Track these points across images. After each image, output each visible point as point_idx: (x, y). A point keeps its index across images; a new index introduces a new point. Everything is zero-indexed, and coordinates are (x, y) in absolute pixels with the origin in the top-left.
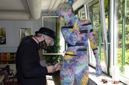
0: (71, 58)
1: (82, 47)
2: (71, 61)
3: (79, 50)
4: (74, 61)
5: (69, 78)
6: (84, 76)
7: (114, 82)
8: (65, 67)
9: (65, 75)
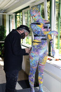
0: (38, 44)
1: (44, 37)
2: (38, 46)
3: (42, 39)
4: (39, 46)
5: (36, 58)
6: (45, 56)
7: (56, 59)
8: (34, 51)
9: (34, 56)
